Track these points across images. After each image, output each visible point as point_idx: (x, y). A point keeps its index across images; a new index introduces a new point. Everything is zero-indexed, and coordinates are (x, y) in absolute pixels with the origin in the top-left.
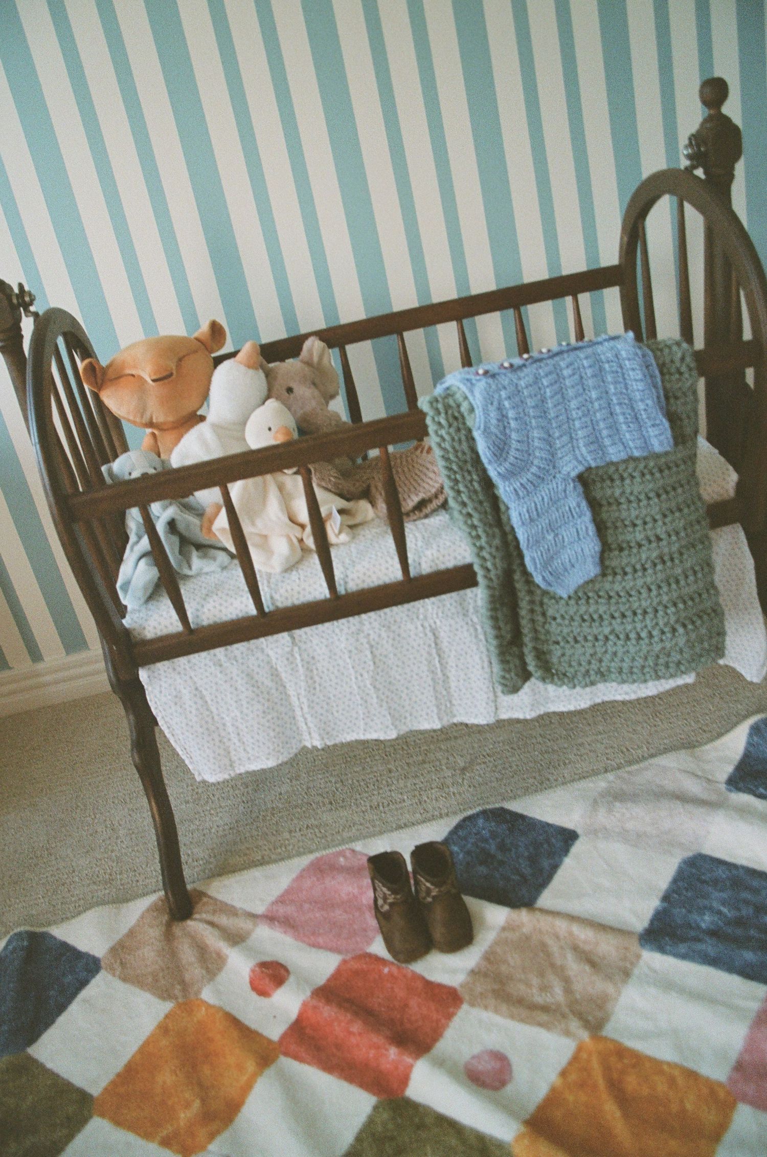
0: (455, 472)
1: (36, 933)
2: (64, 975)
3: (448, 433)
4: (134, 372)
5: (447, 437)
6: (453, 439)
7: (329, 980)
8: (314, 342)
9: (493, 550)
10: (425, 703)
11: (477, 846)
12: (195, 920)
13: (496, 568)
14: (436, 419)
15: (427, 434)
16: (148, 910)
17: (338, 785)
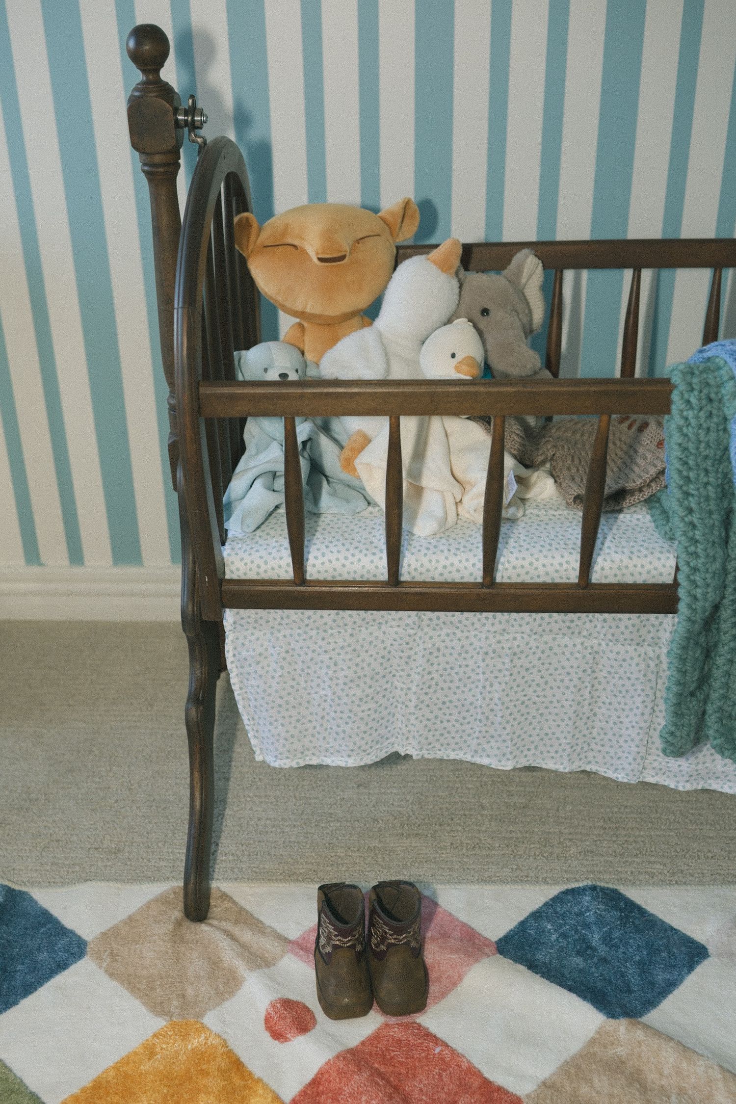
0: (690, 469)
1: (14, 890)
2: (39, 949)
3: (697, 417)
4: (296, 243)
5: (693, 422)
6: (700, 426)
7: (363, 1043)
8: (527, 257)
9: (708, 576)
10: (558, 739)
11: (577, 931)
12: (211, 925)
13: (706, 600)
14: (686, 396)
15: (668, 412)
16: (156, 900)
17: (415, 808)
